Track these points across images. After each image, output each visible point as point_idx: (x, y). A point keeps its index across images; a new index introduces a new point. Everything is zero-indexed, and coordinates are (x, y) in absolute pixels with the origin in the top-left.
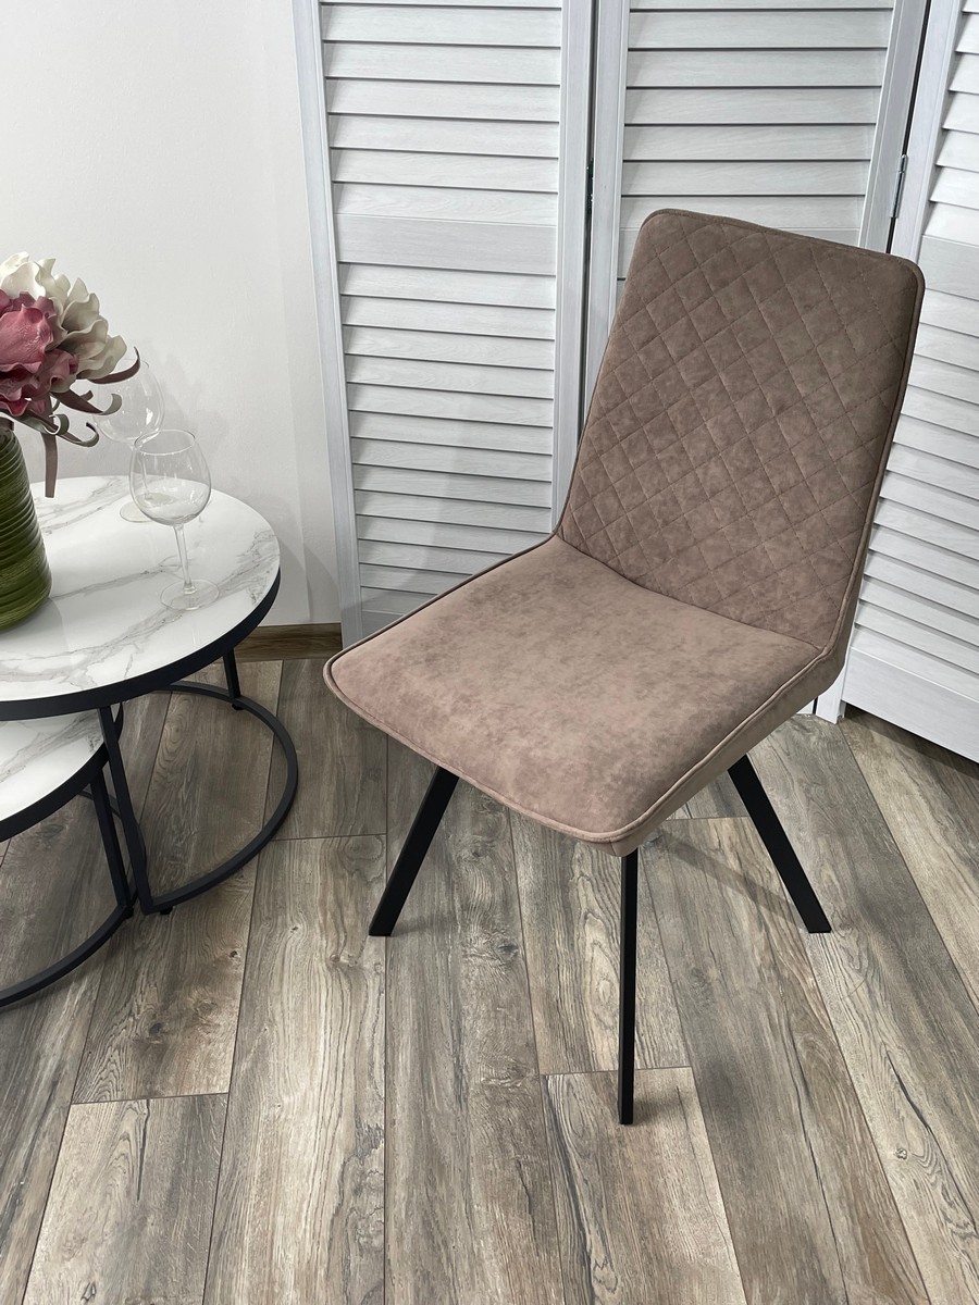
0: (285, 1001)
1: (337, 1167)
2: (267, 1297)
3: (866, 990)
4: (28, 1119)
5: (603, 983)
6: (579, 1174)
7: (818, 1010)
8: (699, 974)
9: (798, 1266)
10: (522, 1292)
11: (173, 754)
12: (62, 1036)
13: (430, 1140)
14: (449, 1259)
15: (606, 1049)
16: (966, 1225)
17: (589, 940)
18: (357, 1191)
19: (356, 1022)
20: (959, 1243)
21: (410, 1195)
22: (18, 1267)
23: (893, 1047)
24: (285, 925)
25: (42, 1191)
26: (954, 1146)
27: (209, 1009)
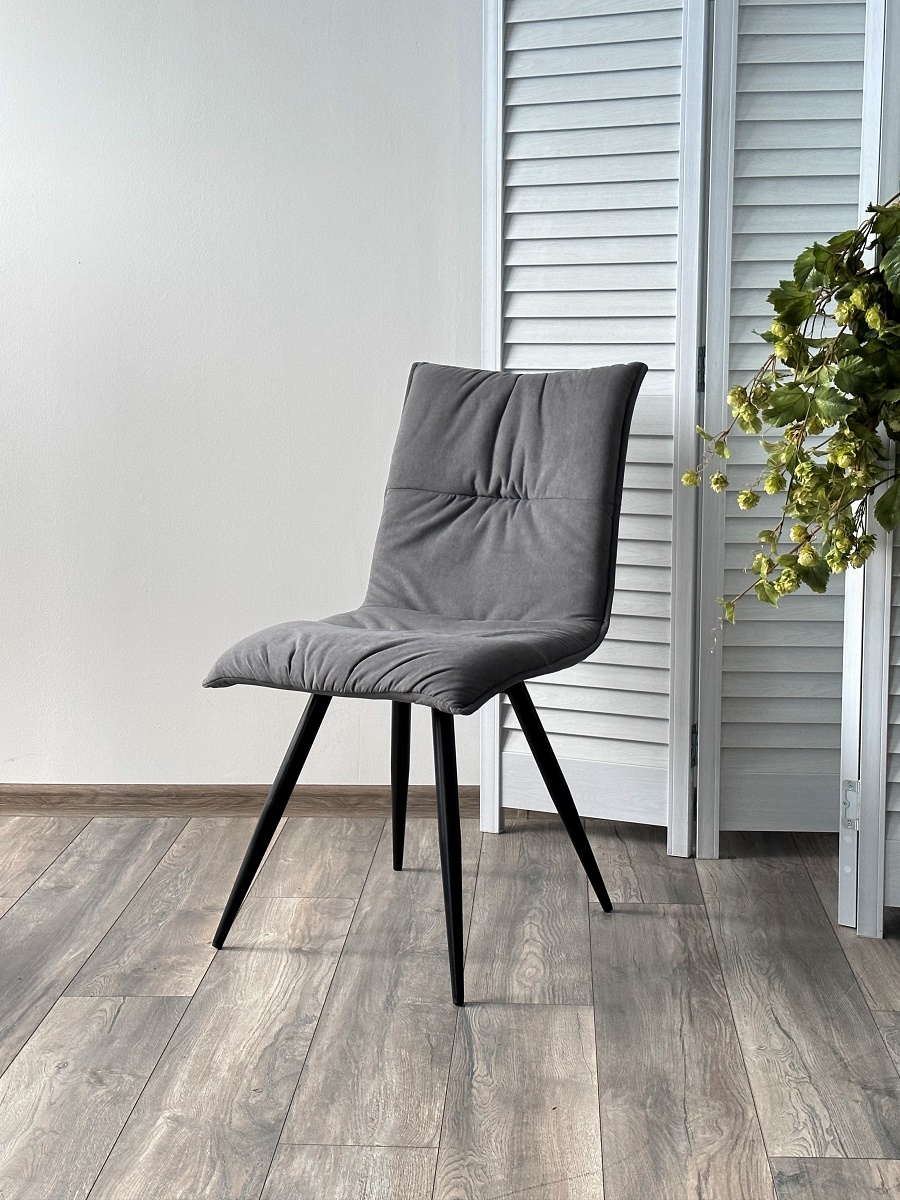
0: (250, 962)
1: (276, 1029)
2: (204, 1075)
3: (766, 981)
5: (529, 969)
6: (477, 1041)
7: (718, 988)
8: (618, 970)
9: (649, 1085)
10: (413, 1082)
11: (178, 857)
13: (357, 1022)
14: (357, 1067)
15: (522, 994)
16: (802, 1078)
17: (525, 952)
18: (288, 1039)
19: (308, 974)
20: (793, 1085)
21: (333, 1042)
22: (7, 1054)
23: (779, 1007)
24: (258, 933)
25: (32, 1028)
26: (811, 1047)
27: (185, 964)
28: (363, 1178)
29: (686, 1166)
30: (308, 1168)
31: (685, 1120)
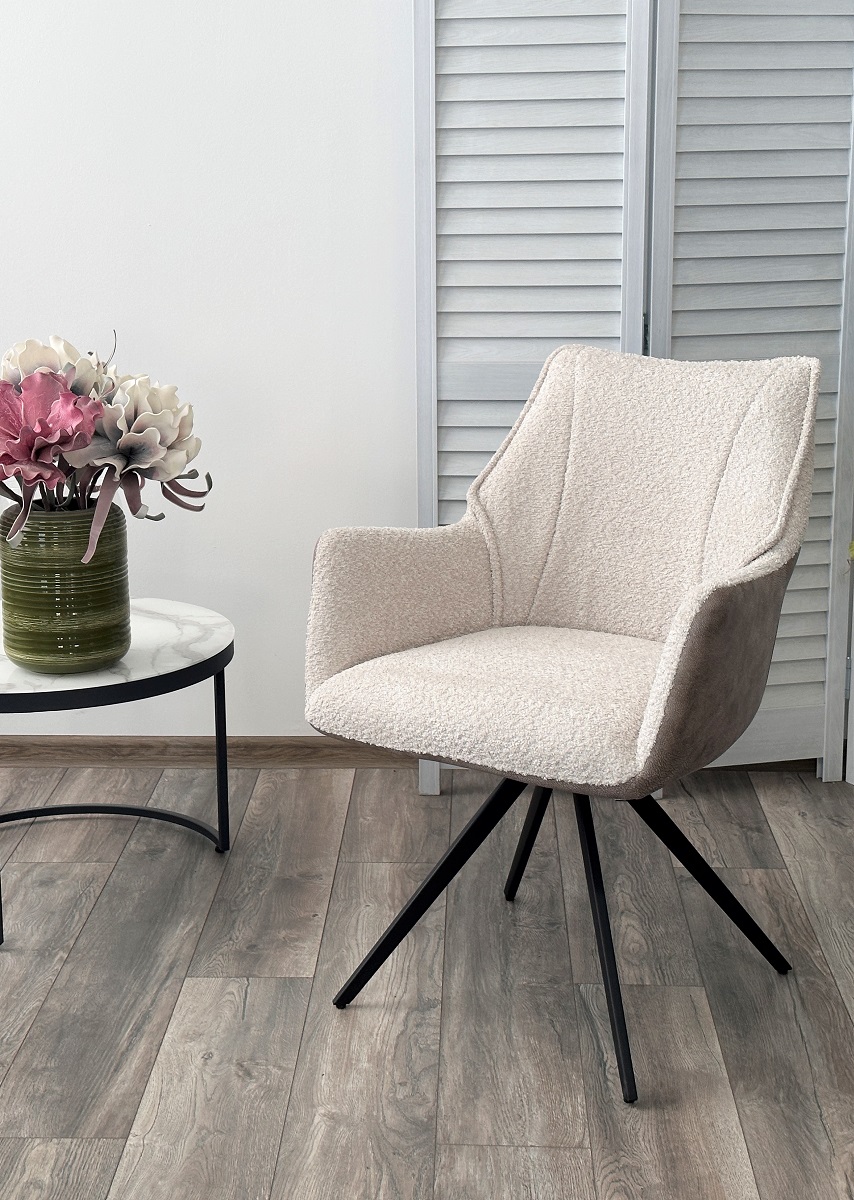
0: (359, 937)
1: (403, 1014)
2: (347, 1065)
4: (152, 982)
5: (632, 945)
6: (600, 1027)
7: (821, 966)
8: (719, 945)
9: (777, 1077)
10: (549, 1075)
11: (257, 816)
12: (174, 949)
13: (479, 1007)
14: (491, 1057)
15: (632, 974)
17: (624, 924)
18: (417, 1026)
19: (419, 951)
21: (461, 1030)
22: (151, 1043)
24: (358, 904)
25: (167, 1014)
27: (295, 940)
28: (526, 1183)
29: (832, 1167)
30: (471, 1171)
31: (821, 1116)
